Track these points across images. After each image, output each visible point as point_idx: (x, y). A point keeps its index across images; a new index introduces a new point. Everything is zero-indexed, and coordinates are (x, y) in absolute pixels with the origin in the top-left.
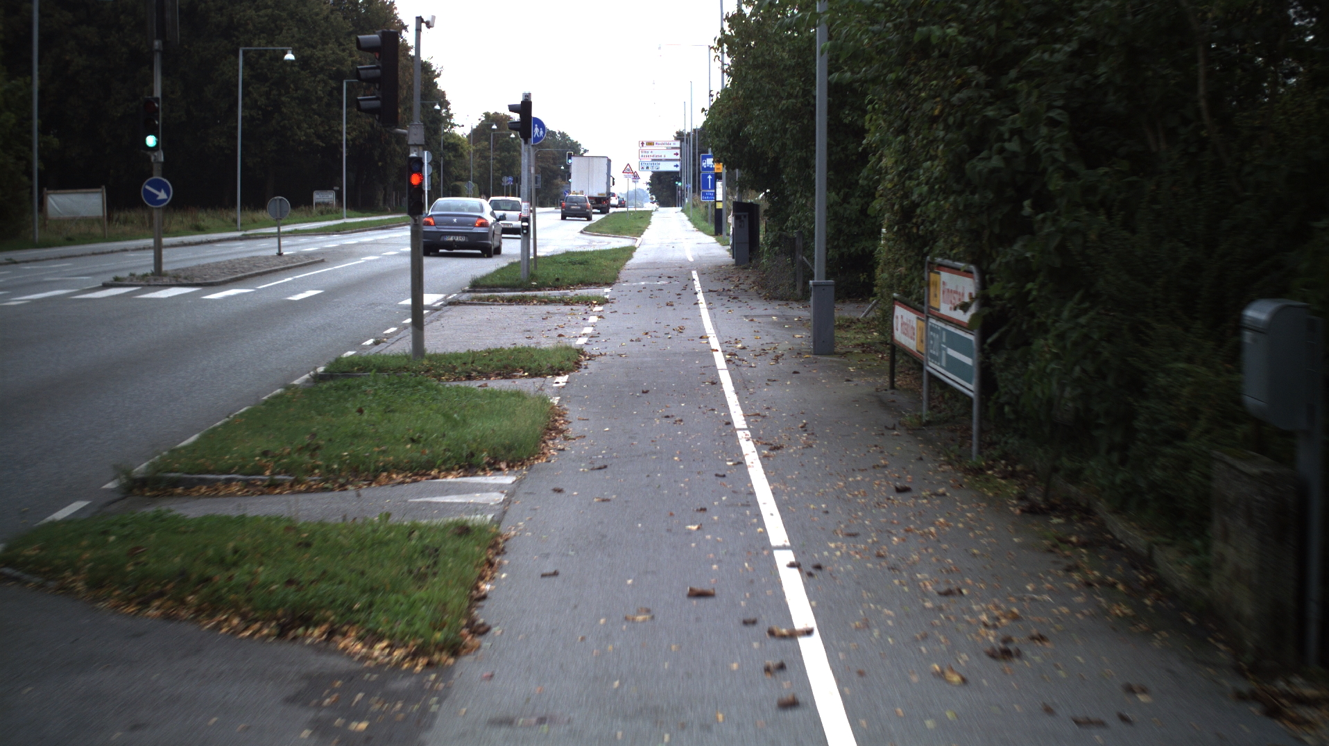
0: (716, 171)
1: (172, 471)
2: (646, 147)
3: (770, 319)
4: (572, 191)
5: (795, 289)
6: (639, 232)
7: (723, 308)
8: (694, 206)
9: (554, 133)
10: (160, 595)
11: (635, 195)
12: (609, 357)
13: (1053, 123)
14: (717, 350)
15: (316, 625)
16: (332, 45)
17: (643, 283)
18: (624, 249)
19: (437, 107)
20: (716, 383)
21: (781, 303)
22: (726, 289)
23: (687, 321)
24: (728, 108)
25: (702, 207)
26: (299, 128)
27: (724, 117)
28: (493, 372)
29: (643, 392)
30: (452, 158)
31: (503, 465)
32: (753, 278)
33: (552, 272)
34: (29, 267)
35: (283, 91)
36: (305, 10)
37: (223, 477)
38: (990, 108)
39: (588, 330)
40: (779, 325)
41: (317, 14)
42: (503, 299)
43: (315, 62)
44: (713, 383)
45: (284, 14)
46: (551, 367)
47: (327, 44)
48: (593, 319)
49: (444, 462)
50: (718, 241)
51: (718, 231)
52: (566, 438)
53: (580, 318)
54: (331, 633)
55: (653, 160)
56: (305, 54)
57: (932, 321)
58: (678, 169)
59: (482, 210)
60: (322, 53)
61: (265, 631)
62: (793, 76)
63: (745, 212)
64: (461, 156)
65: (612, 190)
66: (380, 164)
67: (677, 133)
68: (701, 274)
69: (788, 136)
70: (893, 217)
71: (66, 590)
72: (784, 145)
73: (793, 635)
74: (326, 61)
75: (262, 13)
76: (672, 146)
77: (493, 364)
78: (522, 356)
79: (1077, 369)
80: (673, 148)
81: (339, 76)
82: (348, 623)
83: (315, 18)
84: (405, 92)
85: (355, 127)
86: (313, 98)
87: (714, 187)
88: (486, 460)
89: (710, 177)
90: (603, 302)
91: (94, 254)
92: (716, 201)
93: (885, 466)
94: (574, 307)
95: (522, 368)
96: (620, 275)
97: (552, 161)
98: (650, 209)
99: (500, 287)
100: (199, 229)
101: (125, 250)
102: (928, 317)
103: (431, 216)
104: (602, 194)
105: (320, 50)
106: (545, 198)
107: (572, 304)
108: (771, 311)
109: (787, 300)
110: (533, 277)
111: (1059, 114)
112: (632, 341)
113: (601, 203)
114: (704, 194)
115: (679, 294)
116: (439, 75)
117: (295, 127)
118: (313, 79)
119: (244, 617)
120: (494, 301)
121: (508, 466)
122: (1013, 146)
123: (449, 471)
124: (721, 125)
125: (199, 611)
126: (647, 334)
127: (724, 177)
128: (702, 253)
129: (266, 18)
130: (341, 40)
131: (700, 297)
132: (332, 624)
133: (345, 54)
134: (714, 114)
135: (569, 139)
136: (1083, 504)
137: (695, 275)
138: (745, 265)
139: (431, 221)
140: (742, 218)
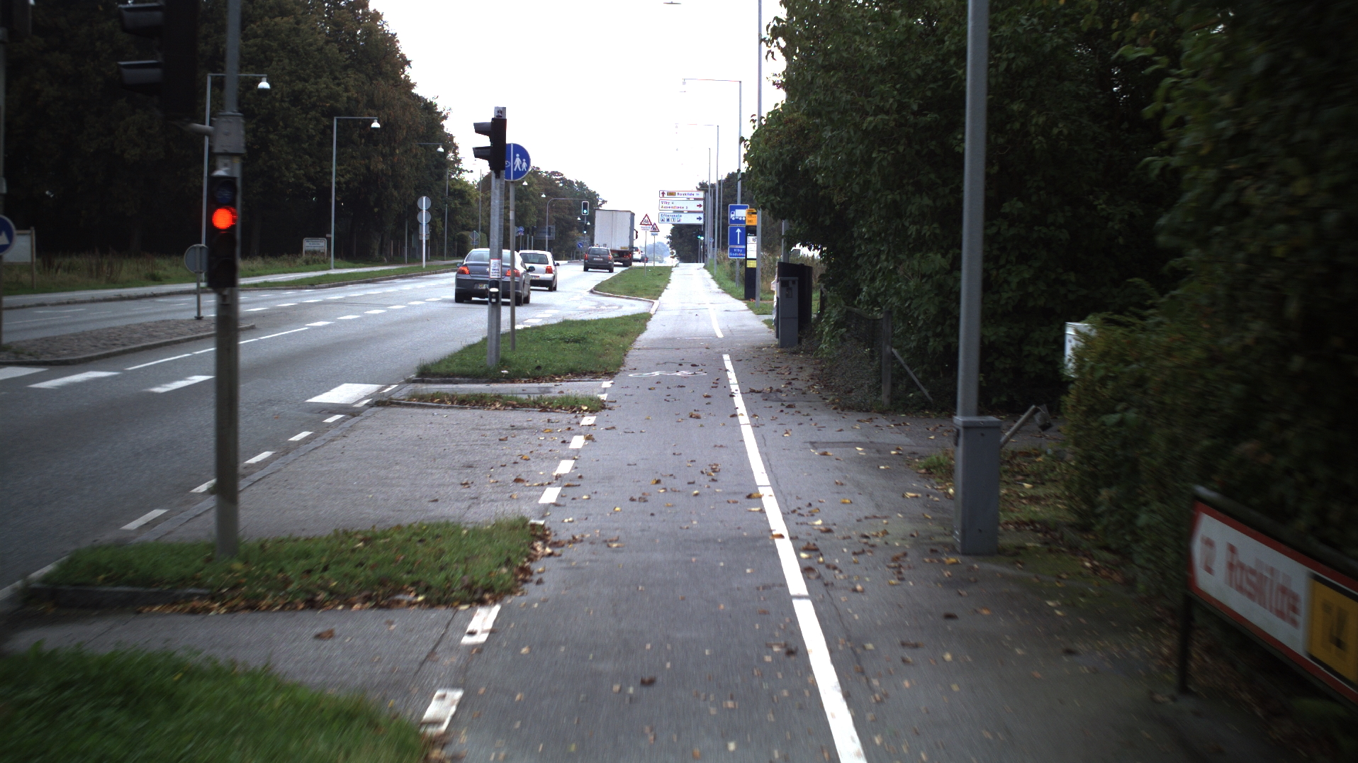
0: (747, 224)
2: (667, 198)
3: (852, 451)
4: (595, 243)
5: (879, 394)
6: (656, 293)
7: (774, 426)
8: (719, 263)
9: (571, 183)
11: (655, 249)
12: (587, 547)
14: (781, 536)
16: (325, 78)
17: (657, 373)
18: (636, 317)
19: (441, 149)
22: (775, 389)
23: (722, 450)
24: (778, 135)
25: (727, 263)
26: (287, 168)
27: (772, 147)
28: (360, 592)
30: (459, 206)
32: (808, 371)
33: (536, 355)
35: (271, 129)
36: (298, 41)
39: (565, 467)
41: (311, 45)
43: (306, 97)
45: (274, 44)
46: (469, 588)
47: (320, 77)
48: (578, 442)
50: (751, 308)
51: (750, 294)
53: (557, 441)
55: (675, 212)
56: (296, 88)
58: (701, 222)
60: (315, 86)
62: (883, 82)
63: (794, 274)
64: (468, 203)
65: (635, 245)
66: (376, 210)
67: (700, 184)
68: (736, 361)
69: (875, 169)
72: (867, 183)
74: (319, 96)
75: (251, 42)
76: (696, 196)
77: (362, 574)
80: (696, 199)
81: (330, 113)
83: (308, 48)
84: (405, 132)
85: (350, 168)
87: (745, 242)
89: (739, 231)
90: (597, 407)
92: (747, 259)
94: (553, 416)
96: (627, 359)
97: (567, 212)
98: (670, 265)
99: (458, 375)
100: (156, 279)
103: (466, 265)
104: (625, 248)
105: (312, 84)
106: (560, 250)
107: (552, 411)
109: (867, 411)
110: (504, 363)
112: (632, 500)
113: (624, 256)
114: (732, 250)
115: (708, 397)
116: (445, 118)
117: (283, 168)
118: (304, 116)
126: (658, 482)
127: (759, 231)
128: (732, 325)
129: (255, 48)
130: (337, 74)
131: (739, 401)
133: (340, 89)
134: (758, 144)
135: (587, 189)
137: (727, 361)
138: (795, 349)
139: (466, 269)
140: (791, 285)
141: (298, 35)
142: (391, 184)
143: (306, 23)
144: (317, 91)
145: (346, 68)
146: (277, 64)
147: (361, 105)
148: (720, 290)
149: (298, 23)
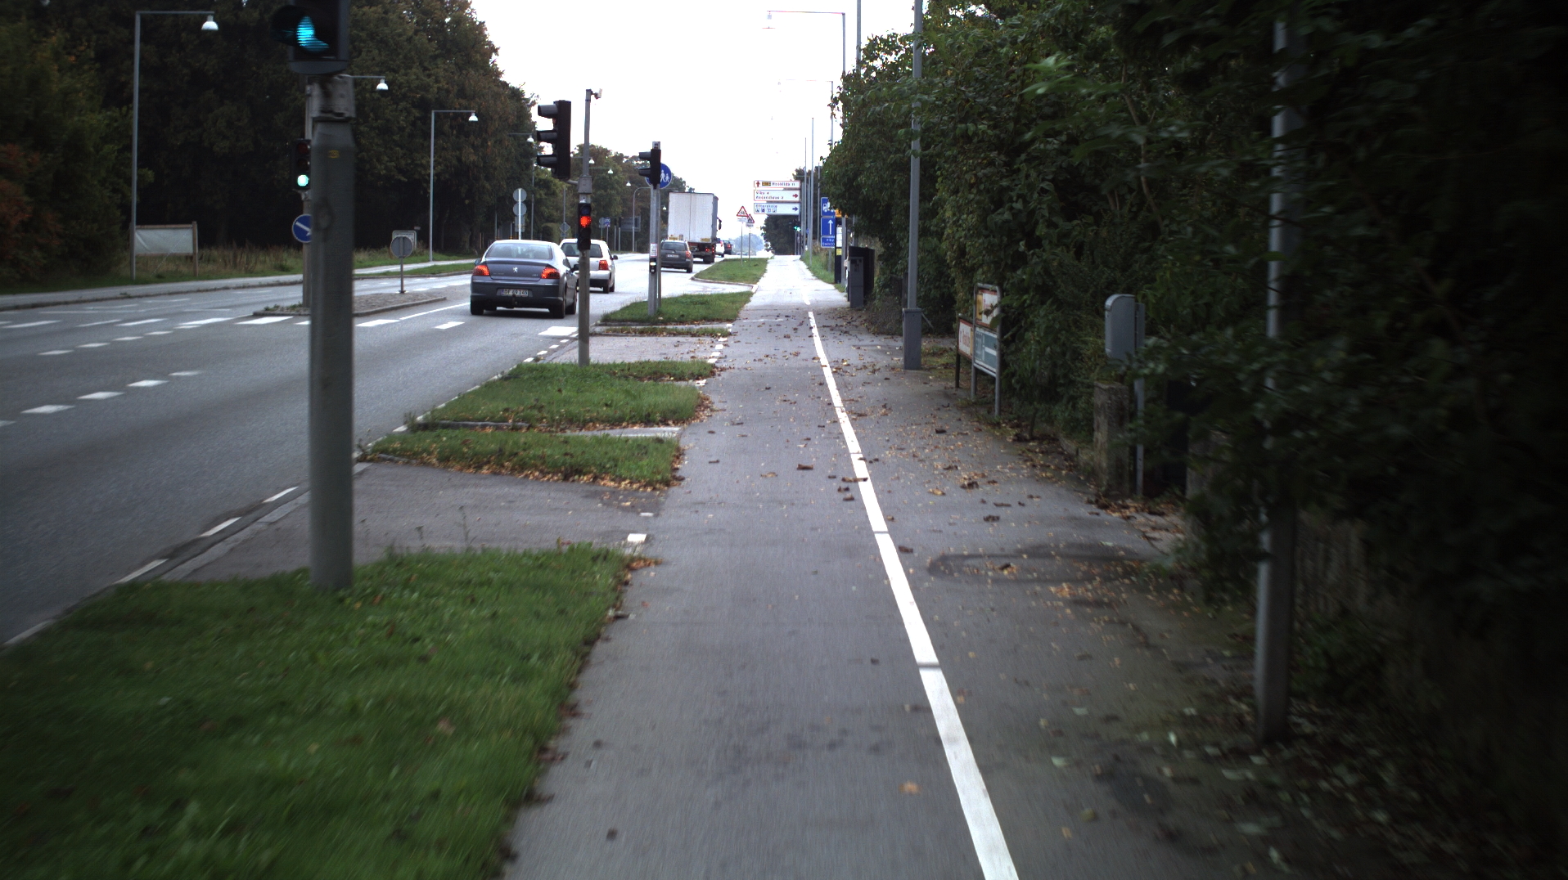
0: (834, 216)
1: (444, 419)
2: (761, 187)
3: (874, 348)
4: (669, 234)
6: (756, 280)
7: (835, 340)
8: (815, 254)
10: (488, 462)
11: (747, 242)
12: (737, 370)
13: (1043, 191)
15: (584, 475)
17: (762, 320)
18: (741, 294)
20: (823, 384)
21: (886, 336)
22: (840, 325)
23: (802, 348)
24: (844, 158)
25: (823, 254)
26: (379, 160)
27: (841, 166)
29: (767, 389)
30: (544, 196)
31: (670, 422)
32: (865, 317)
33: (677, 310)
34: (150, 302)
36: (387, 31)
37: (480, 423)
38: (1005, 180)
39: (717, 353)
40: (883, 352)
41: (400, 35)
42: (635, 331)
43: (396, 88)
44: (821, 384)
45: (363, 34)
47: (411, 68)
48: (719, 346)
49: (631, 418)
50: (837, 288)
51: (837, 280)
52: (712, 410)
53: (708, 347)
54: (595, 478)
55: (768, 202)
57: (978, 329)
58: (797, 212)
59: (551, 257)
60: (405, 78)
61: (556, 478)
63: (861, 257)
64: (554, 194)
65: (718, 236)
66: (467, 202)
67: (797, 171)
68: (817, 314)
70: (953, 254)
71: (425, 464)
73: (856, 480)
74: (409, 87)
76: (791, 186)
78: (667, 366)
79: (1049, 349)
80: (792, 189)
81: (424, 106)
82: (605, 473)
83: (397, 38)
84: (496, 122)
86: (395, 128)
87: (835, 233)
88: (659, 418)
89: (830, 222)
90: (726, 334)
91: (199, 291)
92: (836, 248)
93: (933, 423)
94: (701, 338)
95: (669, 374)
96: (740, 314)
98: (765, 257)
99: (629, 321)
101: (226, 288)
102: (975, 327)
103: (485, 264)
104: (706, 239)
107: (699, 336)
108: (879, 342)
110: (660, 313)
111: (1048, 185)
112: (755, 360)
113: (705, 250)
114: (825, 241)
115: (795, 329)
118: (395, 106)
119: (541, 472)
120: (628, 333)
121: (674, 423)
122: (1018, 205)
123: (634, 424)
124: (838, 174)
125: (513, 469)
126: (767, 356)
127: (844, 223)
128: (819, 298)
130: (426, 64)
132: (595, 474)
133: (431, 80)
136: (1052, 436)
137: (811, 314)
138: (859, 307)
139: (484, 269)
140: (858, 262)
141: (386, 25)
142: (482, 176)
143: (394, 12)
144: (408, 82)
145: (435, 57)
146: (367, 55)
147: (451, 95)
148: (814, 278)
149: (386, 12)
